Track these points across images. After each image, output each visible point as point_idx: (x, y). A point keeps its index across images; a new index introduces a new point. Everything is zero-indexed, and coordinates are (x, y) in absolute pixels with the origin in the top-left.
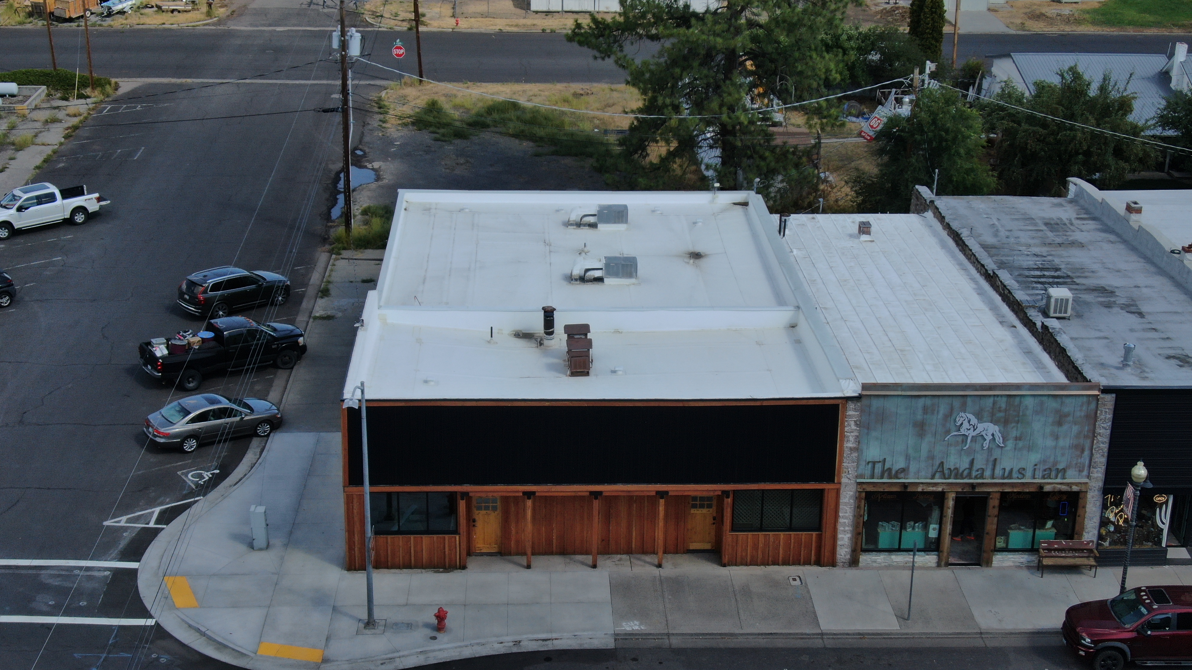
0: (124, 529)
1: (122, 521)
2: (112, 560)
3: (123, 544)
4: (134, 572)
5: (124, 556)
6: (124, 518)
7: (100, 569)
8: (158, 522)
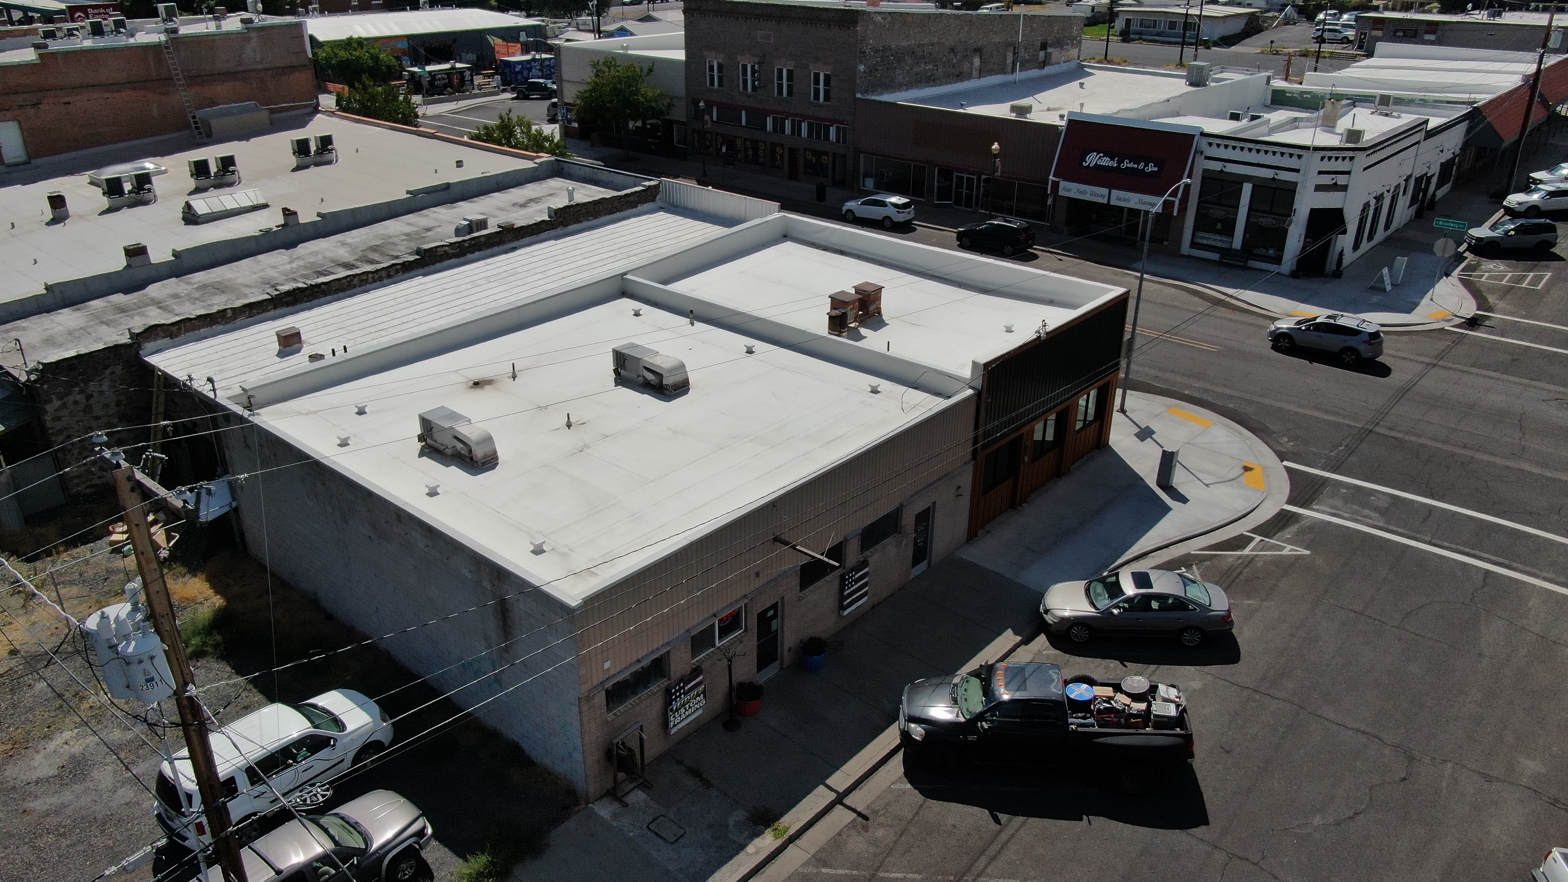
0: (1288, 541)
1: (1288, 550)
2: (1308, 517)
3: (1293, 528)
4: (1290, 502)
5: (1295, 517)
6: (1285, 552)
7: (1323, 512)
8: (1251, 539)
